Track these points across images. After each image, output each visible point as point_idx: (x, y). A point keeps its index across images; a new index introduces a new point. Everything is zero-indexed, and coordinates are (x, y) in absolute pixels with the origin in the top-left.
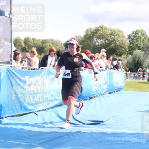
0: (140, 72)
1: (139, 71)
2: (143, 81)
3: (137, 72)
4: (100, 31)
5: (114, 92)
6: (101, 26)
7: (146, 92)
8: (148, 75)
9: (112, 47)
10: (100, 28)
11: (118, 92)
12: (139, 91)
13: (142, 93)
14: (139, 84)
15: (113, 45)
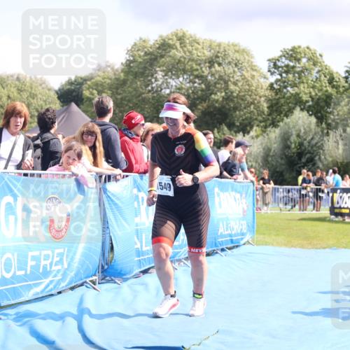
0: (305, 185)
1: (304, 181)
2: (314, 212)
3: (297, 184)
4: (176, 48)
5: (223, 250)
6: (180, 34)
7: (324, 248)
8: (331, 195)
9: (217, 101)
10: (175, 38)
11: (234, 250)
12: (302, 247)
13: (313, 251)
14: (304, 222)
15: (219, 96)
